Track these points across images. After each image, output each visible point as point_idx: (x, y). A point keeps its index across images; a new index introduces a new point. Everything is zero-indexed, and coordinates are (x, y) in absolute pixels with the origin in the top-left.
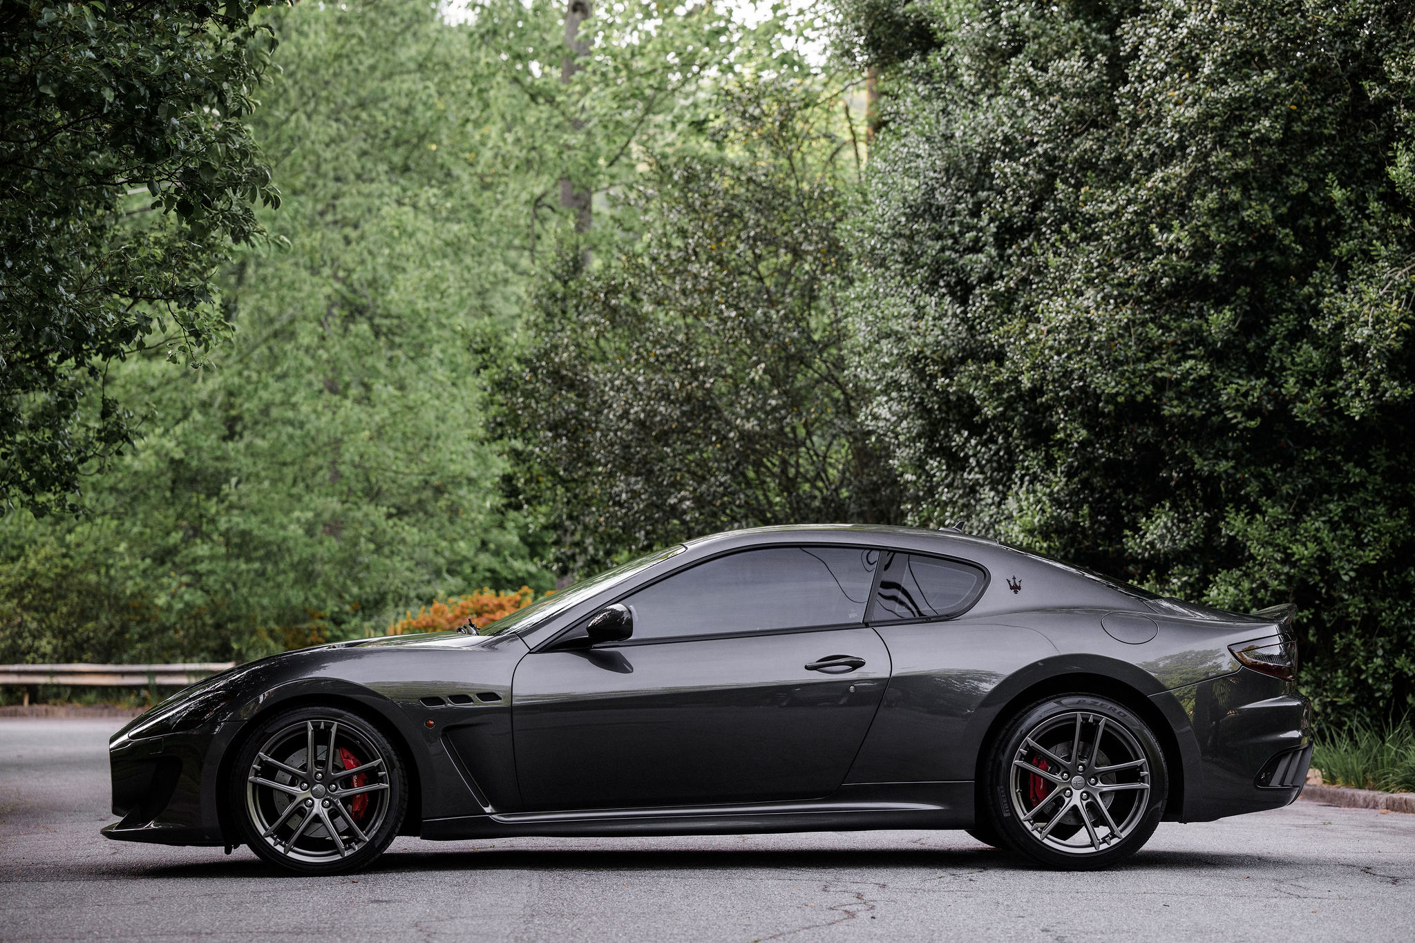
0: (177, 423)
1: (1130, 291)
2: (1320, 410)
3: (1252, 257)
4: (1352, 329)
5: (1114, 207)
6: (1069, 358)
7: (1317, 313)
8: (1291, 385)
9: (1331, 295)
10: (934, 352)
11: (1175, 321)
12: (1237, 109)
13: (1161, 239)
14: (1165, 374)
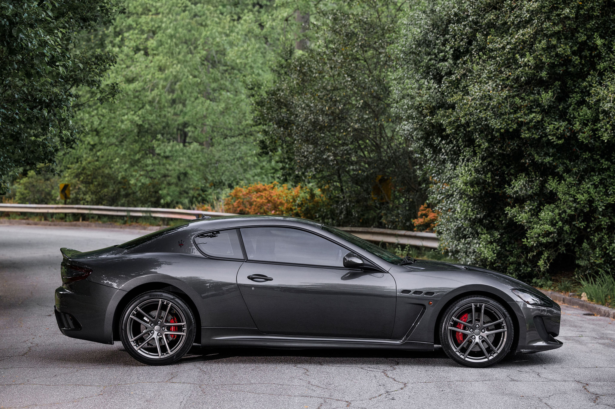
0: (140, 109)
1: (508, 82)
2: (590, 136)
3: (561, 69)
4: (603, 103)
5: (502, 45)
6: (480, 112)
7: (589, 95)
8: (577, 126)
9: (596, 87)
10: (425, 104)
11: (527, 96)
12: (555, 4)
13: (521, 61)
14: (522, 120)
